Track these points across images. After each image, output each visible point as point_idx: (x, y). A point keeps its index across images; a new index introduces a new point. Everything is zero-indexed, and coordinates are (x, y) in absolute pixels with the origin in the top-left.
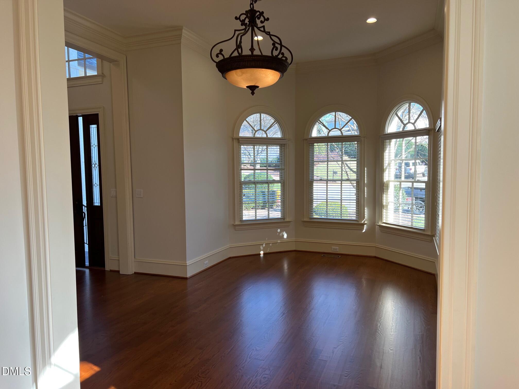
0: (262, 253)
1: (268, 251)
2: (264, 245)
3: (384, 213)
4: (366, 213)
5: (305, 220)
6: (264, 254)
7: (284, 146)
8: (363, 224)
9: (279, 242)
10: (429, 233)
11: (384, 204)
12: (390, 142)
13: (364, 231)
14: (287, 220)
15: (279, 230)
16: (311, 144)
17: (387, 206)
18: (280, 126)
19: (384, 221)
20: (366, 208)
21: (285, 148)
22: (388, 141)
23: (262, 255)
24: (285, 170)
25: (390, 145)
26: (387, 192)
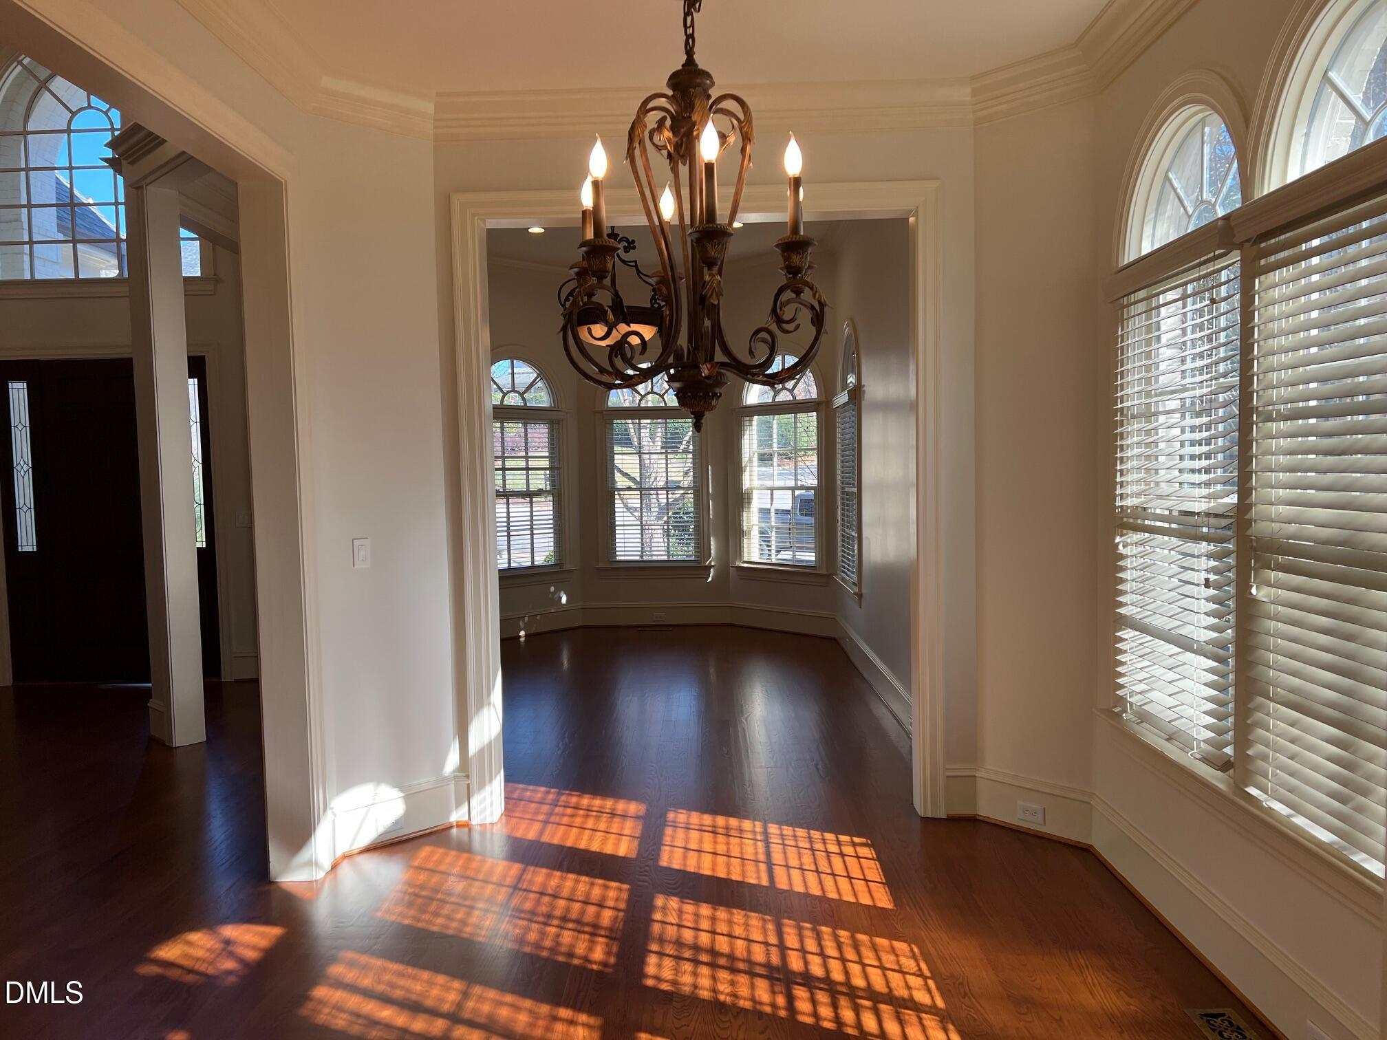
0: (522, 633)
1: (533, 630)
2: (526, 619)
3: (745, 545)
4: (712, 547)
5: (601, 565)
6: (526, 636)
7: (559, 424)
8: (710, 567)
9: (553, 611)
10: (824, 572)
11: (745, 528)
12: (751, 421)
13: (710, 579)
14: (568, 567)
15: (552, 589)
16: (608, 422)
17: (749, 532)
18: (549, 386)
19: (746, 559)
20: (712, 539)
21: (561, 428)
22: (747, 418)
23: (522, 639)
24: (562, 470)
25: (751, 425)
26: (749, 507)
